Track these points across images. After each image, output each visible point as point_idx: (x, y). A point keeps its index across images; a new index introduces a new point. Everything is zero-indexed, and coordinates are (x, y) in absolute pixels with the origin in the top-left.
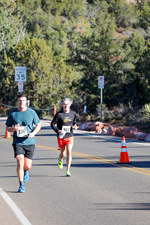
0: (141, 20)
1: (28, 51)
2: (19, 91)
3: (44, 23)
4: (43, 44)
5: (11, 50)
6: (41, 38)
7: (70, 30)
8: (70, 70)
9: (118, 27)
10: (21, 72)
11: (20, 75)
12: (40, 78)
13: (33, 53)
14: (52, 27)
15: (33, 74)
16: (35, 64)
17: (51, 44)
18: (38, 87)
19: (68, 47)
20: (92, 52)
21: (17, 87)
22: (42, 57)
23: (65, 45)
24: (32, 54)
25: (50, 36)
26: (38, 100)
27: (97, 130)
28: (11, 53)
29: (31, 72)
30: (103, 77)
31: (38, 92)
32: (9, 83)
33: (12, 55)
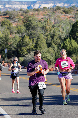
0: (18, 31)
9: (11, 33)
20: (3, 41)
30: (6, 49)
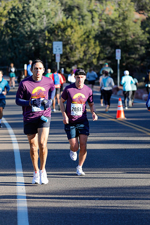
7: (101, 12)
10: (58, 46)
11: (58, 48)
13: (68, 31)
14: (87, 10)
23: (97, 24)
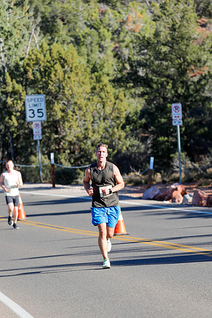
1: (47, 66)
2: (35, 138)
3: (70, 17)
4: (72, 53)
5: (17, 67)
6: (68, 44)
7: (116, 26)
8: (121, 95)
10: (35, 105)
11: (36, 109)
12: (70, 113)
13: (56, 71)
14: (86, 23)
15: (57, 107)
16: (60, 88)
17: (86, 53)
18: (66, 129)
19: (115, 56)
21: (31, 131)
22: (72, 77)
23: (110, 53)
24: (54, 72)
25: (82, 39)
26: (68, 151)
27: (175, 199)
28: (17, 73)
29: (54, 103)
31: (67, 138)
32: (16, 124)
33: (18, 76)
